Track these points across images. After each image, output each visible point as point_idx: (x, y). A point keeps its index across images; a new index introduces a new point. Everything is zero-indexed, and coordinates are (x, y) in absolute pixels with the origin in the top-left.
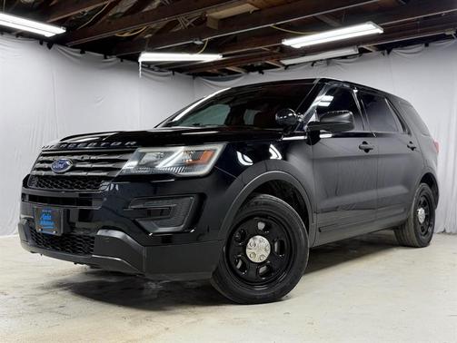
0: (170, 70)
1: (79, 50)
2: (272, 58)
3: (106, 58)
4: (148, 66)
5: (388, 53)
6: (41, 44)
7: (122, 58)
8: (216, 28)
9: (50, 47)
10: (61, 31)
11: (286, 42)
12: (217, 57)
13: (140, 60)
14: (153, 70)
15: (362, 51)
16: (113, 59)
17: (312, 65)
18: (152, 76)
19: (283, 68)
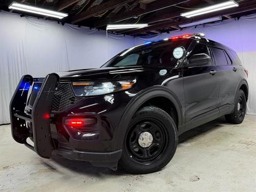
0: (123, 34)
1: (77, 26)
2: (174, 25)
3: (91, 29)
4: (112, 32)
5: (238, 19)
6: (59, 23)
7: (99, 29)
8: (145, 9)
9: (63, 24)
10: (66, 15)
11: (183, 15)
12: (145, 25)
13: (107, 29)
14: (114, 34)
15: (224, 18)
16: (94, 30)
17: (195, 27)
18: (114, 37)
19: (179, 30)
